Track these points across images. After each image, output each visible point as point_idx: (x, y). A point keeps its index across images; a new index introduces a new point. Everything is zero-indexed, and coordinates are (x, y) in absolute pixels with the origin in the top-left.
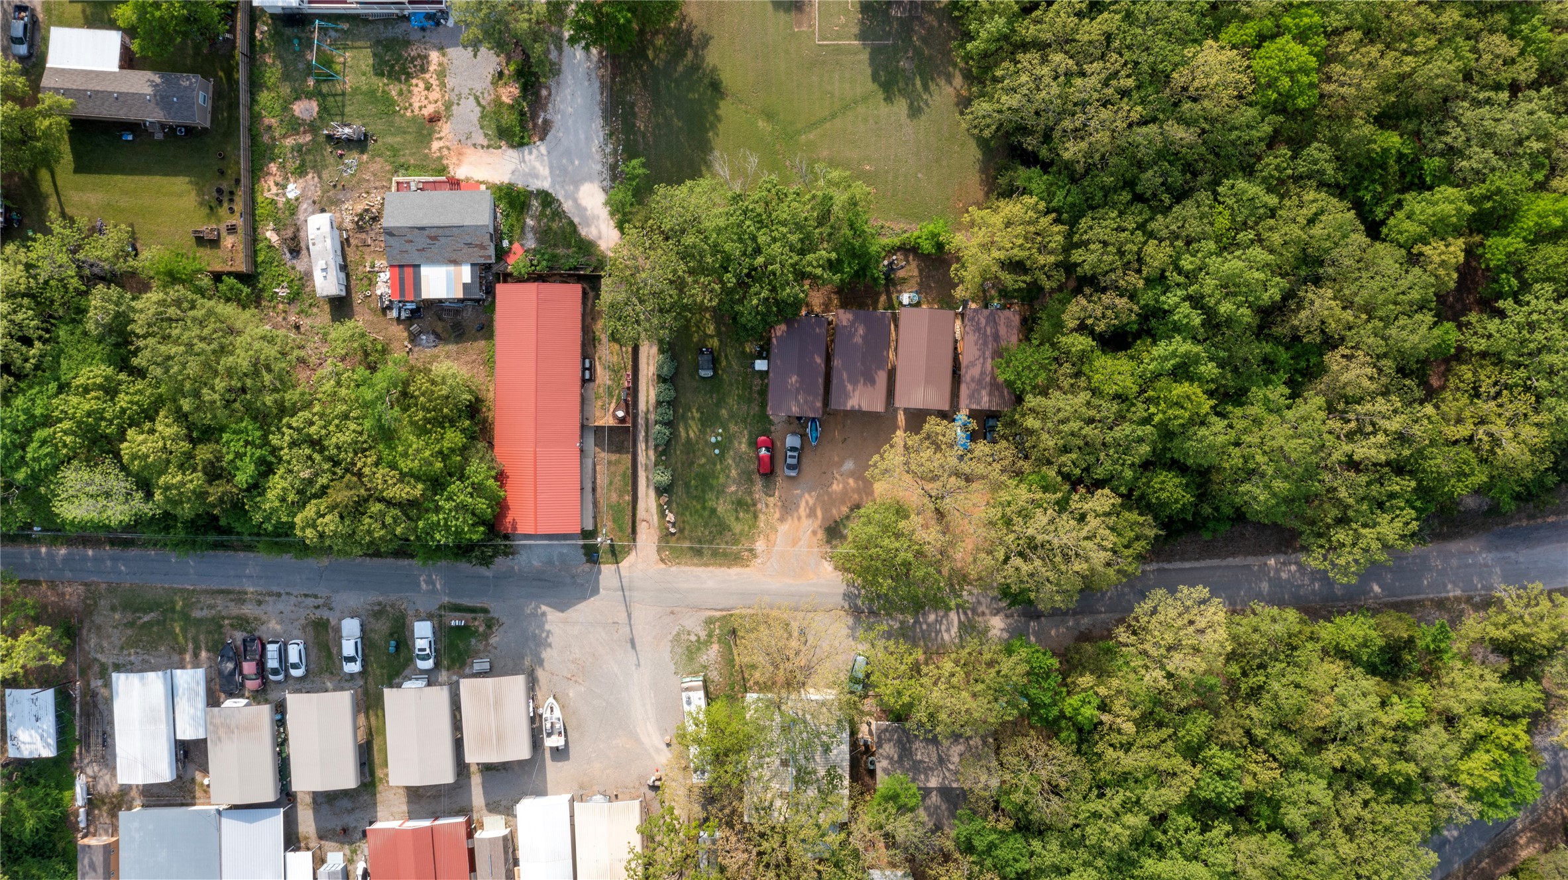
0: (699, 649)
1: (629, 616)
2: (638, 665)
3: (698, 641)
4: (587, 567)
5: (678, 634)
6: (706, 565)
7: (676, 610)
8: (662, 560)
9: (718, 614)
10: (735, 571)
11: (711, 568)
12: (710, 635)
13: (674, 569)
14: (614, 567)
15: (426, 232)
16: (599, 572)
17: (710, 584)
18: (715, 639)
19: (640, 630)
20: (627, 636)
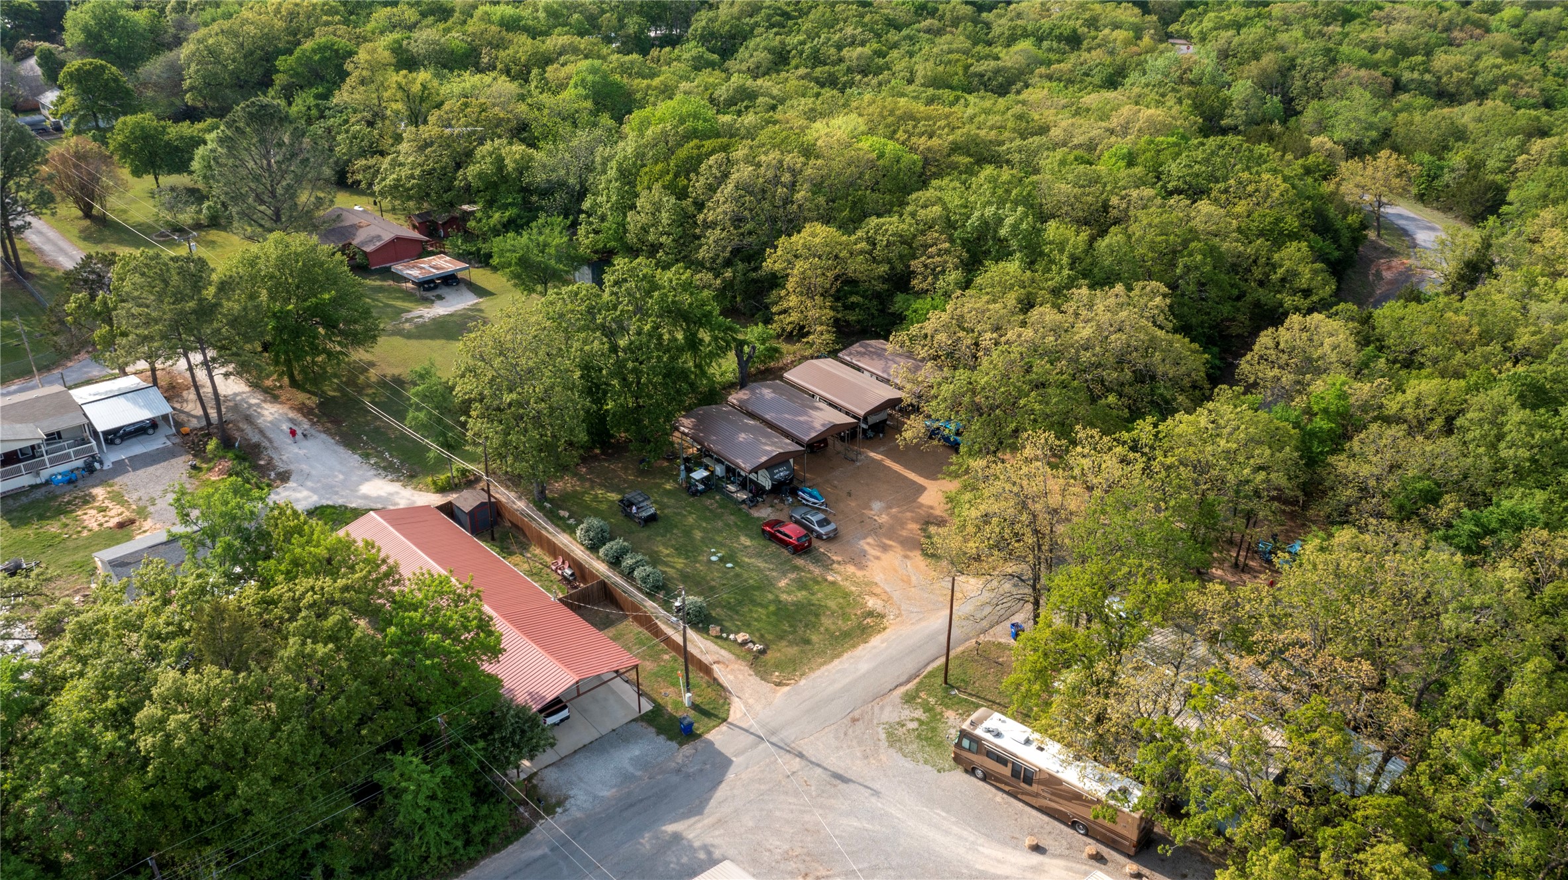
0: (934, 730)
1: (801, 755)
2: (876, 793)
3: (921, 723)
4: (687, 749)
5: (890, 735)
6: (835, 656)
7: (856, 714)
8: (779, 684)
9: (911, 686)
10: (876, 641)
11: (845, 655)
12: (928, 709)
13: (803, 682)
14: (724, 727)
16: (711, 744)
17: (864, 667)
18: (938, 709)
19: (835, 762)
20: (825, 776)
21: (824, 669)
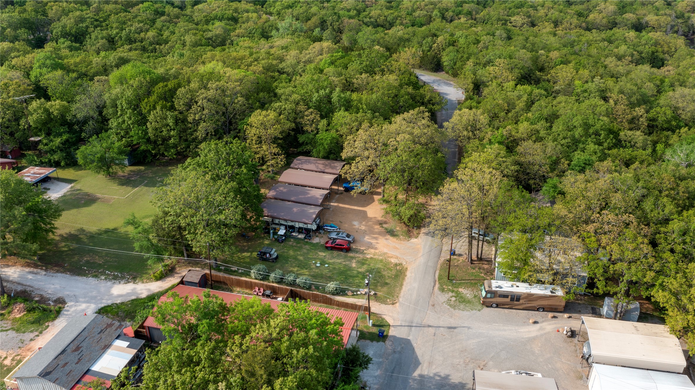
0: (462, 298)
1: (429, 326)
2: (469, 328)
3: (456, 297)
4: (388, 342)
5: (450, 305)
6: (402, 285)
7: (431, 303)
8: (393, 304)
9: (437, 285)
10: (408, 274)
11: (405, 283)
12: (452, 291)
13: (401, 299)
14: (392, 329)
15: (69, 350)
16: (394, 337)
17: (415, 285)
18: (455, 289)
19: (443, 323)
20: (446, 330)
21: (402, 291)
